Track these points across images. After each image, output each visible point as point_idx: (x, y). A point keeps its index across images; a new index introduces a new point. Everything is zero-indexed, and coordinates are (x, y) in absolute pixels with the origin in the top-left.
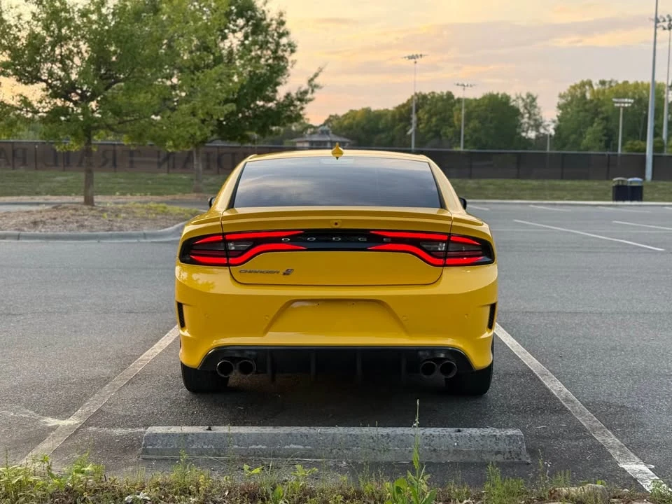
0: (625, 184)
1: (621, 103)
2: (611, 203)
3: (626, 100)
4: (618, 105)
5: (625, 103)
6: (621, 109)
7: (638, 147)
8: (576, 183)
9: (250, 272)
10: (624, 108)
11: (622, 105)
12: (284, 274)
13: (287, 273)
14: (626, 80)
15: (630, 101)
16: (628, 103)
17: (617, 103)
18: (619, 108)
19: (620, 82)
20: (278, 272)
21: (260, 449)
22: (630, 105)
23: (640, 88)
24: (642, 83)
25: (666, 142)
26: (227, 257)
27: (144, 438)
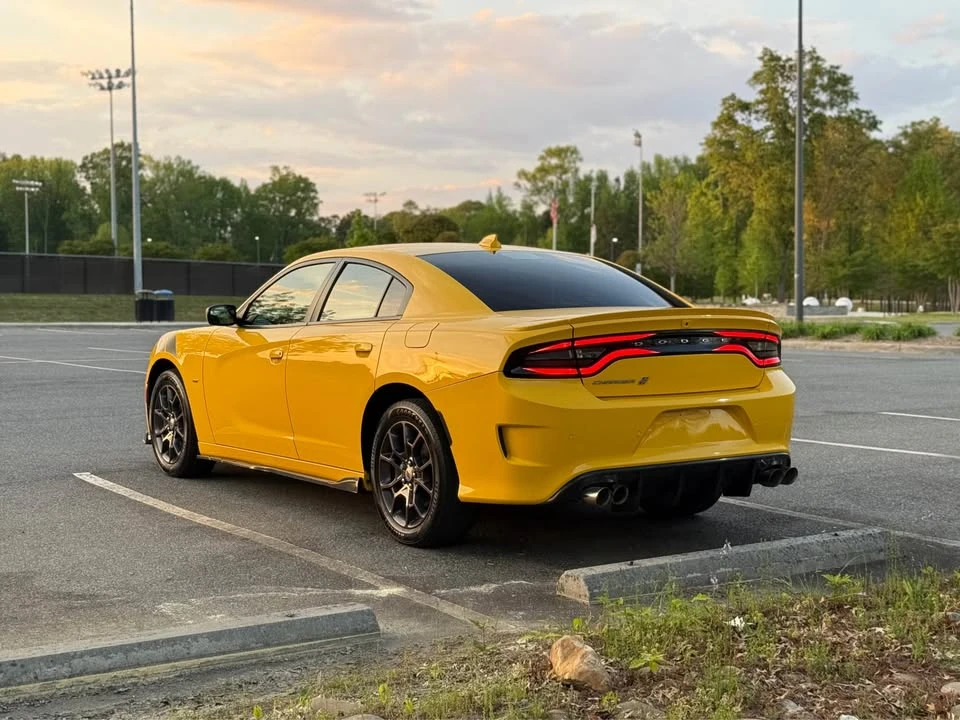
0: (150, 297)
1: (23, 186)
2: (135, 324)
3: (32, 183)
4: (21, 189)
5: (30, 186)
6: (26, 195)
7: (80, 249)
8: (49, 298)
9: (605, 383)
10: (29, 193)
11: (27, 189)
12: (640, 383)
13: (643, 381)
14: (17, 153)
15: (37, 183)
16: (35, 186)
17: (20, 185)
18: (23, 192)
19: (9, 156)
20: (633, 381)
21: (697, 577)
22: (37, 189)
23: (41, 166)
24: (42, 159)
25: (116, 243)
26: (577, 367)
27: (583, 583)
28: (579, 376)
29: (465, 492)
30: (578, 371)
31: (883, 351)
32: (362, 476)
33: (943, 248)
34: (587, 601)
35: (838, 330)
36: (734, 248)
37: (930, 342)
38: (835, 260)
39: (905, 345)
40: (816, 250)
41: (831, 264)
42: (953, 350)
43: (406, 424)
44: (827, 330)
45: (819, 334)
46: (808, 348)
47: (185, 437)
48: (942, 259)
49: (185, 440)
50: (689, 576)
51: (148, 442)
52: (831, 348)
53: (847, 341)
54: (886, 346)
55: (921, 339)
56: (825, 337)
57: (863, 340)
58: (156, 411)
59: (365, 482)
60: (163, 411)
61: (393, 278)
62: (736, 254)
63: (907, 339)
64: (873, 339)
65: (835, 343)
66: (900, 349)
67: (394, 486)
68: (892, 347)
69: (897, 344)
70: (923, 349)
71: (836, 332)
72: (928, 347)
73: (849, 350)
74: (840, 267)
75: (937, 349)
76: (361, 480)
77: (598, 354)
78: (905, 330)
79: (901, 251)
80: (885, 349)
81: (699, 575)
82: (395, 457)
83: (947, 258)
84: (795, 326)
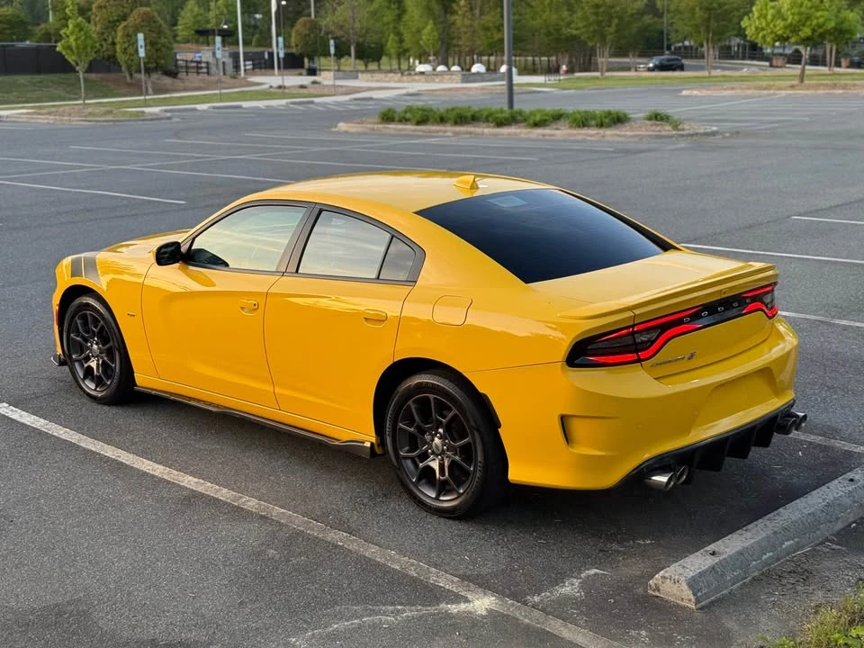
9: (661, 364)
12: (689, 359)
13: (691, 357)
20: (683, 358)
21: (770, 557)
26: (636, 351)
27: (686, 587)
28: (639, 361)
29: (517, 473)
30: (638, 355)
31: (590, 138)
32: (374, 440)
33: (592, 18)
34: (694, 607)
35: (547, 118)
36: (397, 12)
37: (628, 128)
38: (491, 25)
39: (608, 132)
40: (473, 15)
41: (487, 29)
42: (650, 136)
43: (435, 398)
44: (538, 118)
45: (531, 121)
46: (522, 136)
47: (117, 366)
48: (592, 28)
49: (117, 370)
50: (764, 557)
51: (62, 363)
52: (544, 135)
53: (557, 129)
54: (591, 133)
55: (619, 125)
56: (536, 125)
57: (571, 127)
58: (72, 335)
59: (376, 447)
60: (82, 337)
61: (393, 236)
62: (399, 17)
63: (609, 126)
64: (579, 127)
65: (547, 131)
66: (604, 136)
67: (419, 456)
68: (598, 134)
69: (601, 131)
70: (624, 136)
71: (545, 120)
72: (628, 133)
73: (559, 137)
74: (495, 32)
75: (635, 136)
76: (372, 444)
77: (654, 335)
78: (606, 117)
79: (545, 16)
80: (591, 136)
81: (771, 554)
82: (418, 428)
83: (596, 27)
84: (507, 115)
